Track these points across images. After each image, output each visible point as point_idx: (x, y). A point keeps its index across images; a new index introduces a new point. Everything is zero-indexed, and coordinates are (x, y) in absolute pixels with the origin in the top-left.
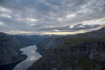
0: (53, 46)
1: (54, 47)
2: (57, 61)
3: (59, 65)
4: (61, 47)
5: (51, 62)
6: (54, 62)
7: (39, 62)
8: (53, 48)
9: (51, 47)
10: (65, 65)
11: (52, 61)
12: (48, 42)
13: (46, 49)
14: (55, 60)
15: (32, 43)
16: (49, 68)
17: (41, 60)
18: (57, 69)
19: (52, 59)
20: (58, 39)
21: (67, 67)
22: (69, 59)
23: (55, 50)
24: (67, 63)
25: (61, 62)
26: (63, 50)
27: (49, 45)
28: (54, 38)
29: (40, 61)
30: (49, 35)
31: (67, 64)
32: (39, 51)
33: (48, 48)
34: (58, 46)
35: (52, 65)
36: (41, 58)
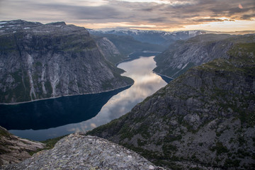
0: (198, 61)
1: (199, 64)
2: (202, 100)
3: (206, 110)
4: (217, 66)
5: (187, 99)
6: (195, 100)
7: (159, 97)
8: (196, 67)
9: (191, 64)
10: (223, 113)
11: (191, 99)
12: (184, 51)
13: (179, 67)
14: (197, 97)
15: (145, 52)
16: (180, 113)
17: (164, 94)
18: (201, 118)
19: (192, 94)
20: (214, 44)
21: (228, 116)
22: (237, 98)
23: (202, 73)
24: (229, 109)
25: (213, 102)
26: (223, 75)
27: (186, 59)
28: (203, 41)
29: (162, 95)
30: (188, 32)
31: (229, 111)
32: (161, 71)
33: (184, 65)
34: (210, 64)
35: (189, 107)
36: (164, 89)
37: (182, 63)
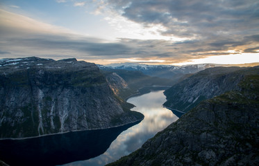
0: (209, 94)
1: (210, 97)
2: (217, 135)
3: (222, 146)
4: (230, 99)
5: (200, 134)
6: (209, 135)
7: (170, 132)
8: (207, 101)
9: (202, 98)
10: (241, 149)
11: (204, 134)
12: (194, 84)
13: (190, 100)
14: (211, 131)
15: (154, 86)
16: (194, 149)
17: (176, 129)
18: (217, 155)
19: (205, 128)
20: (224, 77)
21: (247, 153)
22: (254, 132)
23: (213, 106)
24: (247, 144)
25: (229, 137)
26: (236, 108)
27: (196, 92)
28: (212, 74)
29: (174, 130)
30: (196, 65)
31: (247, 147)
32: (172, 105)
33: (194, 98)
34: (222, 97)
35: (203, 143)
36: (175, 124)
37: (192, 96)
